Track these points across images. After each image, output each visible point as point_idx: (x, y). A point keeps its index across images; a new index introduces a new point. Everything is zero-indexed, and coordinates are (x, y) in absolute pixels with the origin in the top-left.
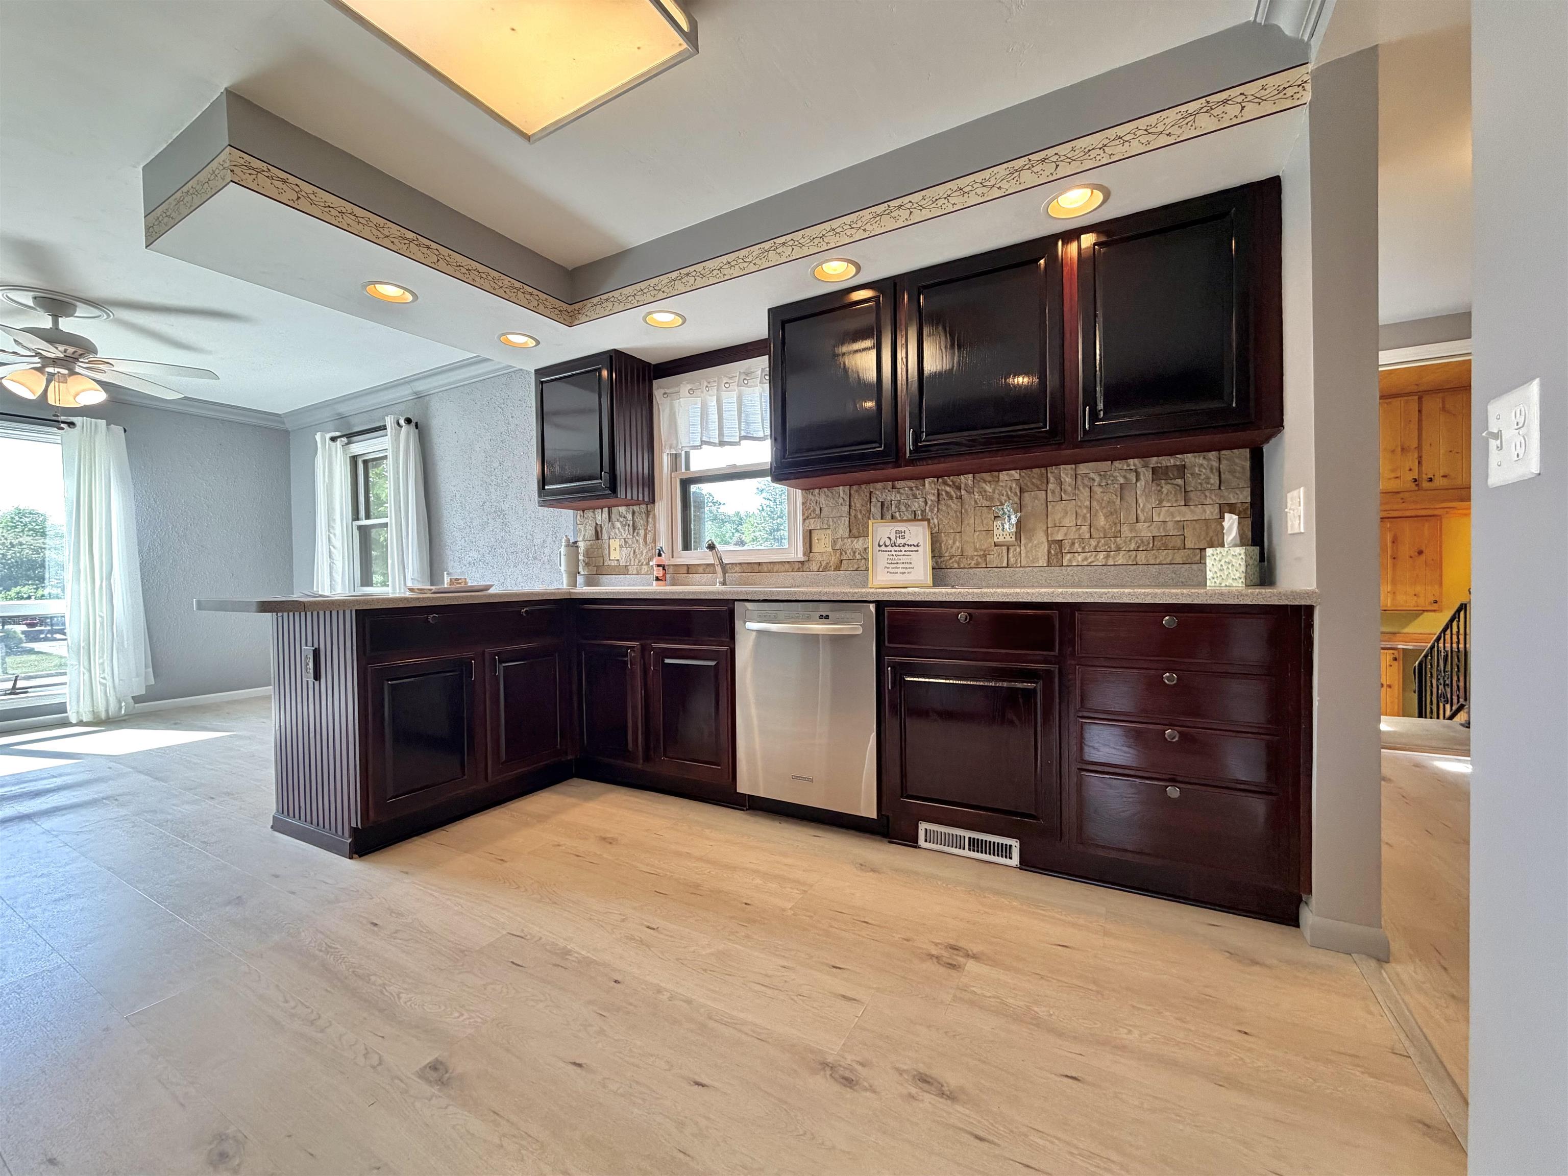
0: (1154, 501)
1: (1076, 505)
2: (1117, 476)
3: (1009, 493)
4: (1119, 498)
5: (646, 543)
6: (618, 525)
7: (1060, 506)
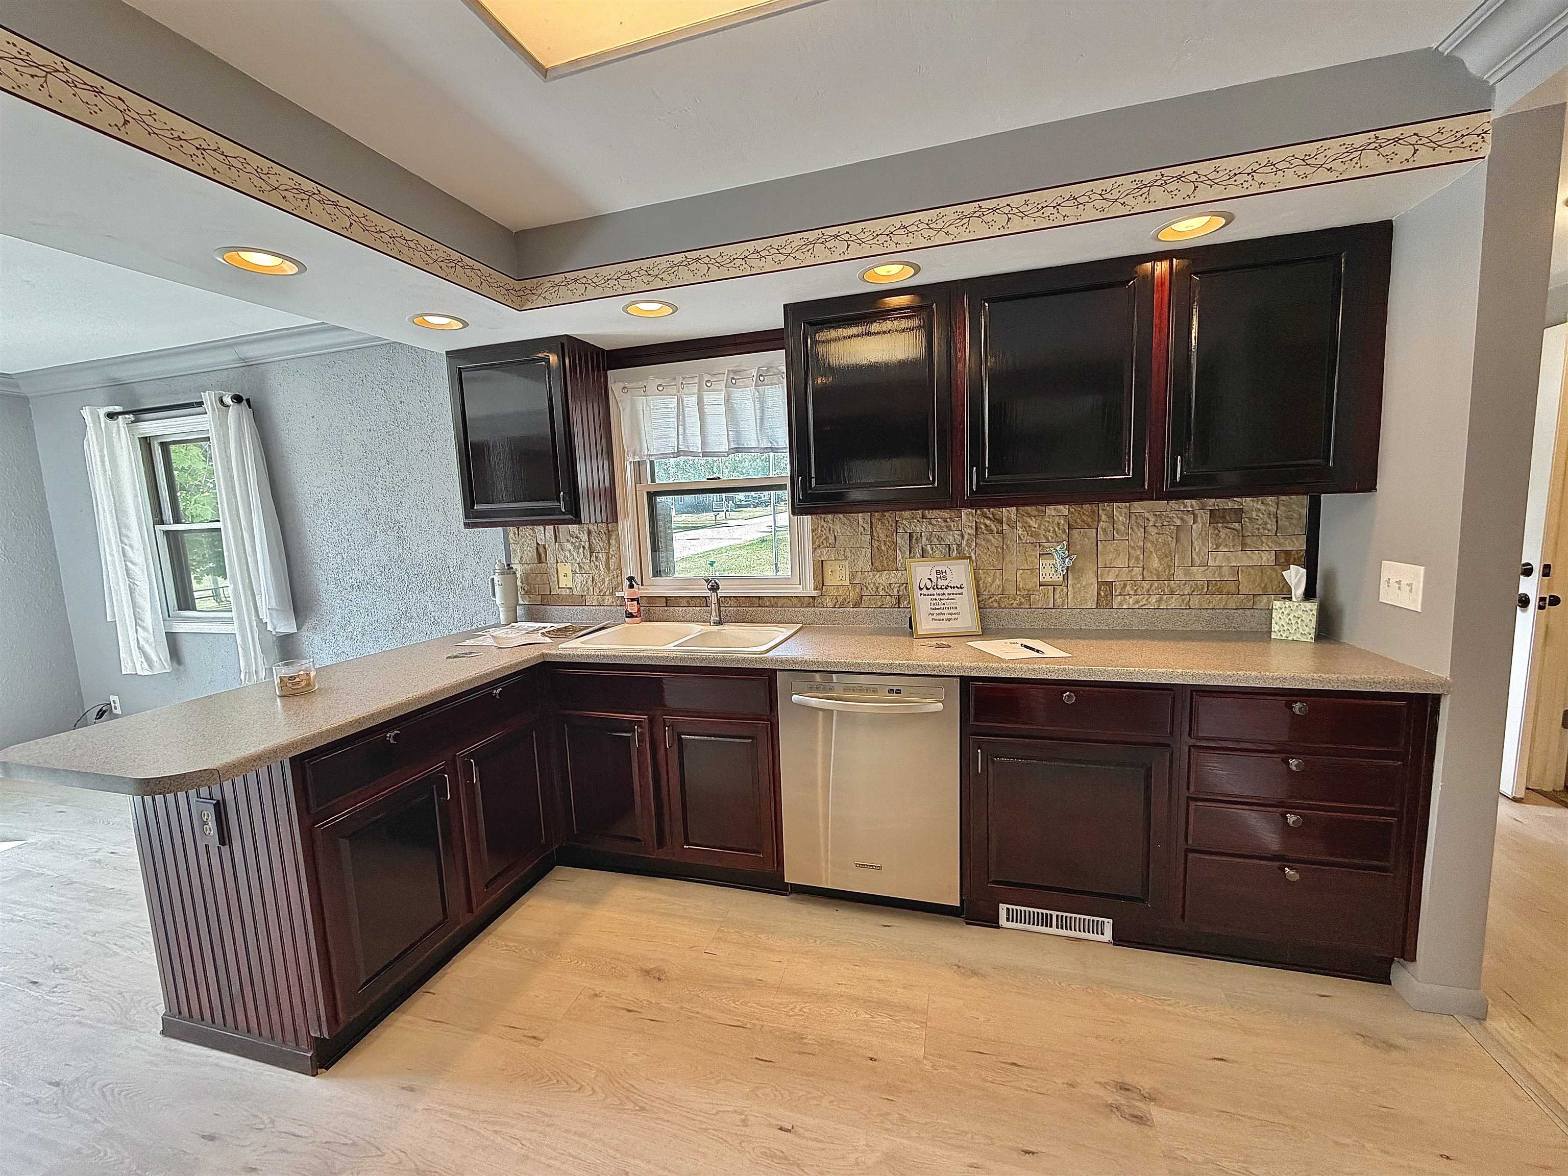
0: (1211, 546)
1: (1130, 546)
2: (1173, 517)
3: (1057, 529)
4: (1175, 540)
5: (609, 569)
6: (569, 546)
7: (1111, 547)
